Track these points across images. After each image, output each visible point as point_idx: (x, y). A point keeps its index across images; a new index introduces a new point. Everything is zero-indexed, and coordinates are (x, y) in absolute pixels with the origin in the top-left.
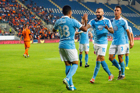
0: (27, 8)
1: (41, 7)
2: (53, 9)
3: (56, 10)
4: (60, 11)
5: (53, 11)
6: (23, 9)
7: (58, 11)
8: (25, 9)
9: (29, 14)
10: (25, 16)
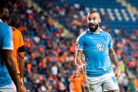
0: (39, 10)
1: (77, 6)
2: (109, 10)
3: (120, 12)
4: (129, 16)
5: (111, 14)
6: (29, 12)
7: (125, 15)
8: (35, 11)
9: (44, 25)
10: (34, 30)
